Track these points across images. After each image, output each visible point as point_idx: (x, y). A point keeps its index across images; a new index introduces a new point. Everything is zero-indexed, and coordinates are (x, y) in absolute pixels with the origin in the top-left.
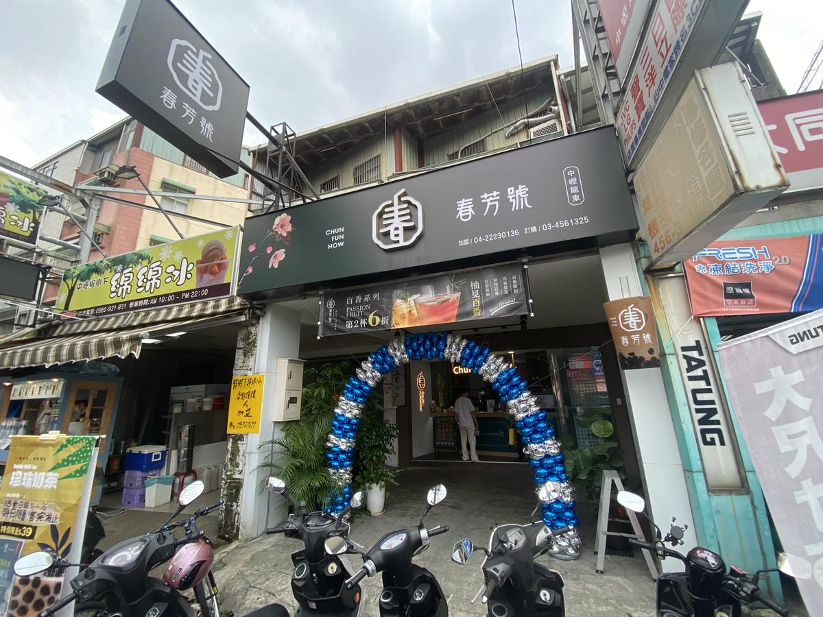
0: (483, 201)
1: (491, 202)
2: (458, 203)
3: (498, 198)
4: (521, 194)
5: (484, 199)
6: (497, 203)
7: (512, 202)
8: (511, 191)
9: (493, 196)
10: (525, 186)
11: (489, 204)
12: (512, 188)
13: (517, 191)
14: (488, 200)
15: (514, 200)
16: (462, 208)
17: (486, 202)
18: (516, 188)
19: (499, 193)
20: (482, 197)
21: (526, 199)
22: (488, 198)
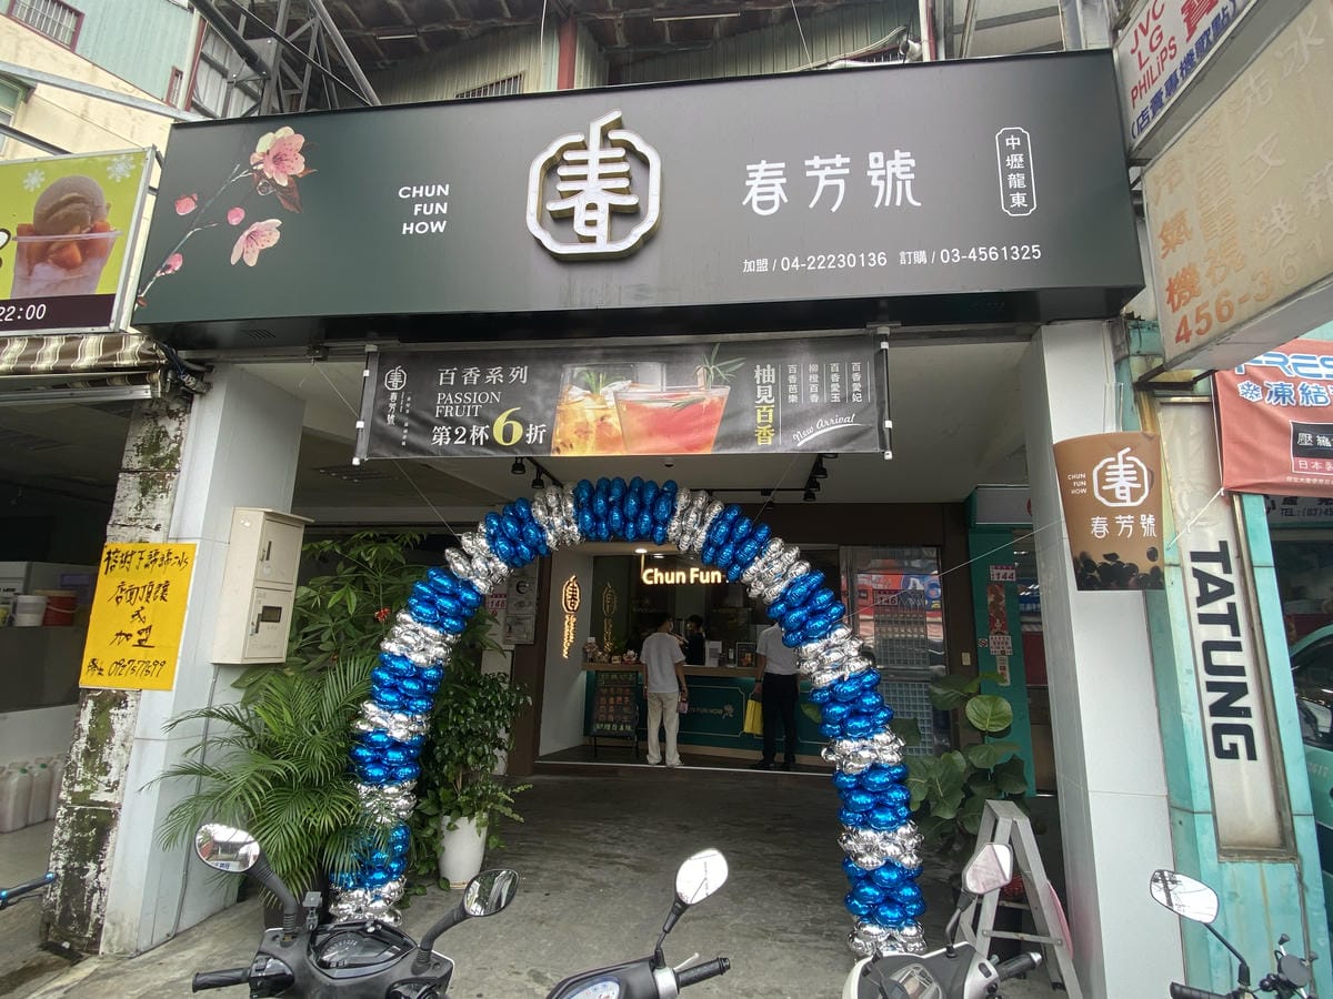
0: (809, 174)
1: (827, 177)
2: (749, 167)
3: (847, 171)
4: (898, 171)
5: (811, 168)
6: (841, 183)
7: (877, 188)
8: (876, 160)
9: (833, 166)
10: (908, 154)
11: (823, 183)
12: (880, 155)
13: (889, 163)
14: (822, 174)
15: (881, 184)
16: (759, 181)
17: (817, 178)
18: (889, 156)
19: (847, 160)
20: (808, 163)
21: (908, 184)
22: (822, 167)
